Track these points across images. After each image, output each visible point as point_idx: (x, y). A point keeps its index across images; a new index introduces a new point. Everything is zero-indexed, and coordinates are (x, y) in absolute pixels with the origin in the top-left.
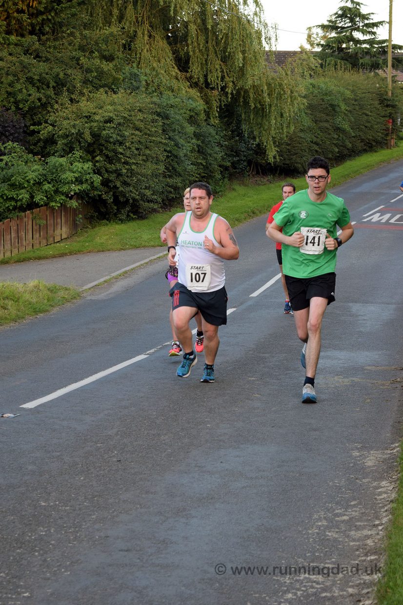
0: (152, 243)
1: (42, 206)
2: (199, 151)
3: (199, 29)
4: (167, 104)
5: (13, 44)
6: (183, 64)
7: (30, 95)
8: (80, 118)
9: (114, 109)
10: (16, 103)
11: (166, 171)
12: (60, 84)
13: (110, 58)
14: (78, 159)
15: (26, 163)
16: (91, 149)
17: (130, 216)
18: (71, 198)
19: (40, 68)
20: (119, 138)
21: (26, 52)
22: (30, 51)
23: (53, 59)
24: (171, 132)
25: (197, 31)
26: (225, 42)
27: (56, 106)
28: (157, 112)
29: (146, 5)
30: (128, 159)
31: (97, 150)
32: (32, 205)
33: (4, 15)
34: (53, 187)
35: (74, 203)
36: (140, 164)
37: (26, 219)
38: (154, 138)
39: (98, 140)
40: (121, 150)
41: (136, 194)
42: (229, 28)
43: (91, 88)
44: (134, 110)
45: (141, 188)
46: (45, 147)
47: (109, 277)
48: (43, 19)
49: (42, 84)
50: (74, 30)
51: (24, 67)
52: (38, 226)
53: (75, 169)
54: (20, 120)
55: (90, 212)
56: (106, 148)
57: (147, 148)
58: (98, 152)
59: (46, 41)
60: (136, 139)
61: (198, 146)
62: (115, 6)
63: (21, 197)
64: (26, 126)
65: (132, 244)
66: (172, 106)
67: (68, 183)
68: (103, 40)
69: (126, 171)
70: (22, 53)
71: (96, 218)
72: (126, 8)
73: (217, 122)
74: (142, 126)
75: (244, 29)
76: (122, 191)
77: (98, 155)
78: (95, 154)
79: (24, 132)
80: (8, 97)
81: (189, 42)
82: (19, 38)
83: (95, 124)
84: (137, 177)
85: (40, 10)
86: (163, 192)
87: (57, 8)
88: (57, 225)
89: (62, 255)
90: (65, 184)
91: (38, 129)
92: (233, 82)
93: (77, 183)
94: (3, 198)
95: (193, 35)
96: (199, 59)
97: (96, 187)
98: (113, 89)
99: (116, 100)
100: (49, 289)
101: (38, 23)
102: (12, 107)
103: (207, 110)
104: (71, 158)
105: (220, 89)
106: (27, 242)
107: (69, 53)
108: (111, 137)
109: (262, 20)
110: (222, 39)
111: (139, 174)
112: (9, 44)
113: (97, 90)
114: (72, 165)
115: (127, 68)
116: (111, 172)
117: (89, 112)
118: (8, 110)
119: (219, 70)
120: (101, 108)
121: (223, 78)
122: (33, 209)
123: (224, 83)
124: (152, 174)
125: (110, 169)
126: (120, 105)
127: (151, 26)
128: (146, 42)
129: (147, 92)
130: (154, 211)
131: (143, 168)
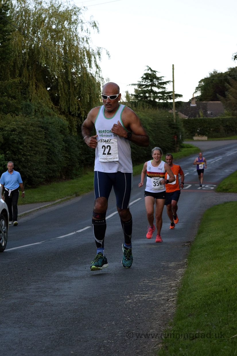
0: (40, 200)
2: (66, 150)
3: (65, 82)
4: (47, 122)
6: (56, 101)
9: (17, 124)
11: (47, 160)
13: (14, 97)
16: (3, 147)
20: (20, 140)
24: (50, 139)
25: (63, 83)
26: (79, 89)
28: (41, 126)
29: (34, 68)
30: (25, 153)
36: (32, 156)
38: (40, 141)
39: (7, 142)
40: (21, 147)
41: (30, 173)
42: (81, 80)
43: (3, 113)
44: (28, 125)
45: (33, 170)
56: (13, 146)
57: (36, 147)
58: (8, 149)
60: (30, 141)
61: (66, 147)
62: (17, 68)
65: (29, 201)
66: (50, 123)
68: (9, 86)
69: (24, 159)
72: (22, 71)
73: (76, 134)
74: (32, 134)
75: (90, 81)
76: (22, 171)
77: (8, 151)
78: (6, 150)
81: (59, 88)
83: (6, 132)
84: (31, 163)
86: (46, 173)
92: (85, 111)
95: (61, 85)
96: (65, 99)
98: (16, 113)
99: (18, 119)
103: (70, 127)
105: (77, 115)
108: (15, 140)
109: (101, 76)
110: (77, 87)
111: (31, 161)
113: (6, 115)
115: (24, 102)
117: (2, 126)
119: (77, 104)
120: (9, 124)
121: (79, 109)
123: (80, 112)
124: (40, 161)
125: (15, 159)
126: (20, 122)
127: (37, 80)
128: (34, 89)
129: (36, 116)
130: (41, 183)
131: (34, 158)
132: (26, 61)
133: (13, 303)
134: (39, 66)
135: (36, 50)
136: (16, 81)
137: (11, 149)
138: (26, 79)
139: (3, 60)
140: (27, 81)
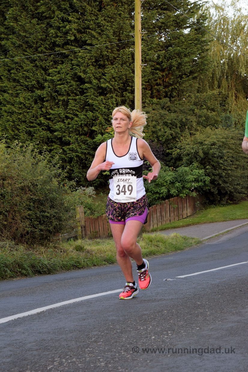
0: (243, 217)
1: (175, 196)
5: (155, 103)
7: (165, 132)
8: (196, 144)
9: (217, 138)
10: (158, 137)
12: (183, 125)
13: (213, 110)
14: (196, 168)
15: (165, 171)
16: (203, 162)
17: (228, 202)
18: (192, 191)
19: (171, 117)
20: (220, 154)
21: (163, 108)
22: (165, 107)
23: (178, 111)
27: (182, 138)
29: (233, 78)
30: (226, 167)
31: (207, 163)
32: (169, 196)
33: (149, 88)
34: (181, 185)
35: (194, 194)
36: (234, 170)
37: (166, 205)
38: (241, 155)
39: (207, 156)
40: (221, 162)
41: (231, 188)
43: (202, 127)
44: (229, 138)
45: (234, 185)
46: (175, 163)
47: (218, 233)
48: (172, 89)
49: (173, 126)
50: (191, 94)
51: (162, 116)
52: (173, 209)
53: (194, 174)
54: (160, 147)
55: (204, 200)
56: (213, 161)
57: (237, 161)
59: (174, 101)
60: (231, 155)
62: (215, 79)
63: (162, 191)
64: (163, 150)
65: (231, 217)
67: (190, 182)
68: (208, 98)
69: (225, 174)
70: (160, 109)
71: (207, 204)
72: (221, 82)
74: (233, 147)
76: (223, 187)
77: (207, 165)
78: (206, 165)
79: (163, 154)
80: (153, 134)
82: (158, 100)
83: (205, 147)
84: (232, 178)
85: (170, 84)
87: (180, 81)
88: (184, 207)
89: (188, 225)
90: (188, 182)
91: (171, 152)
93: (195, 182)
94: (152, 192)
97: (207, 185)
98: (216, 126)
99: (217, 132)
100: (182, 238)
101: (169, 91)
102: (156, 140)
104: (191, 167)
106: (167, 218)
107: (188, 107)
108: (215, 154)
111: (232, 176)
112: (152, 104)
113: (206, 128)
114: (192, 171)
115: (223, 114)
116: (216, 175)
117: (201, 140)
118: (153, 141)
120: (208, 137)
122: (169, 198)
124: (241, 176)
125: (215, 174)
126: (220, 135)
127: (236, 91)
128: (234, 100)
129: (236, 128)
130: (243, 199)
131: (235, 172)
132: (225, 71)
133: (230, 327)
134: (239, 76)
135: (235, 59)
136: (215, 93)
137: (212, 164)
138: (225, 90)
139: (201, 72)
140: (227, 92)
